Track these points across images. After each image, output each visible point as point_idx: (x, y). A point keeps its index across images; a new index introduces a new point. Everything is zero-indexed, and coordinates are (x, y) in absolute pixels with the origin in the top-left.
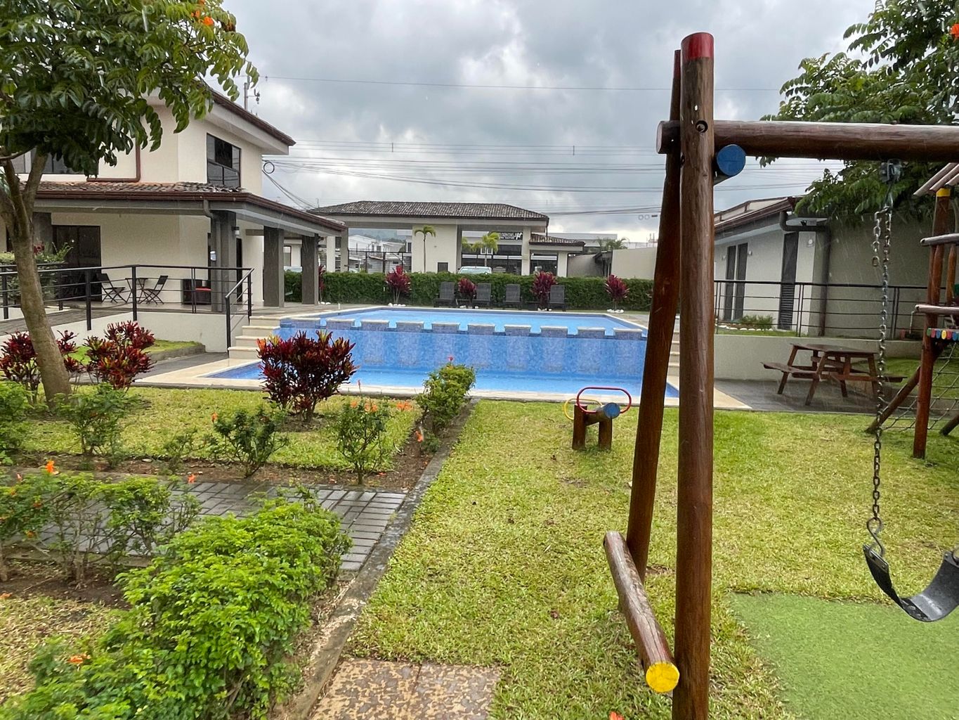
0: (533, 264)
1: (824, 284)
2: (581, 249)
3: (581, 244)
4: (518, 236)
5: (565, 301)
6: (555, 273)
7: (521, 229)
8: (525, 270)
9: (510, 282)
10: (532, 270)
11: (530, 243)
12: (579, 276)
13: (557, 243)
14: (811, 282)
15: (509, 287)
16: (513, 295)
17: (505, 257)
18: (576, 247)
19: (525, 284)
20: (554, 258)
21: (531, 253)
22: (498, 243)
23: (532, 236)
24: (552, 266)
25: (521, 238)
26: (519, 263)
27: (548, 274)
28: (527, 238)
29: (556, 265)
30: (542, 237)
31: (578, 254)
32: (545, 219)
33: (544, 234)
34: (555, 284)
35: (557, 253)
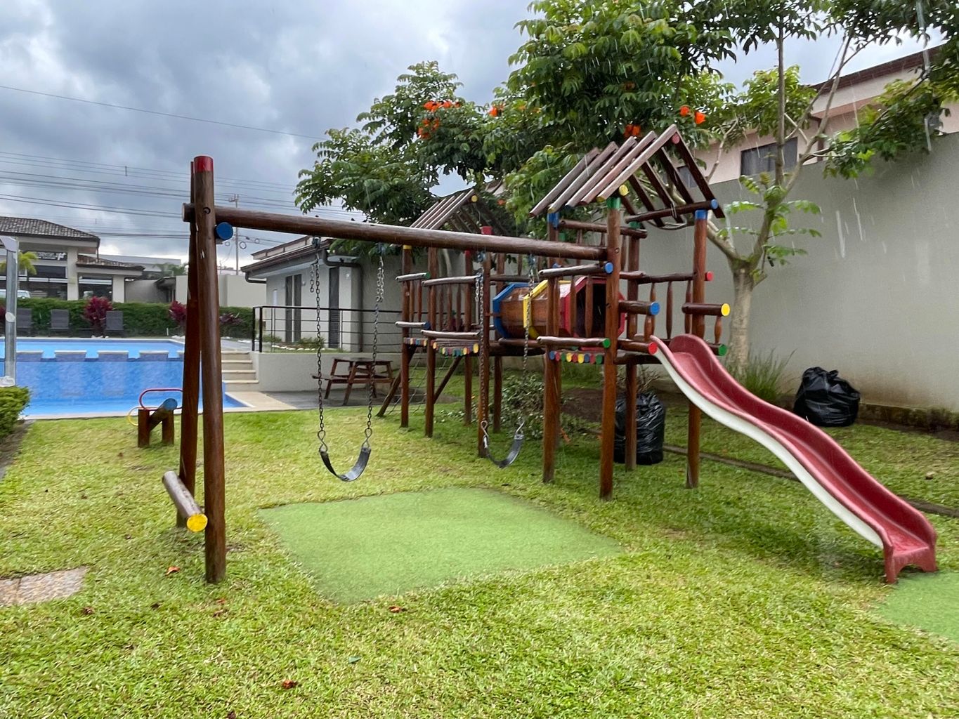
0: (82, 288)
1: (360, 310)
2: (139, 274)
3: (140, 268)
4: (60, 256)
5: (124, 327)
6: (110, 297)
7: (65, 249)
8: (73, 295)
9: (54, 308)
10: (81, 294)
11: (78, 266)
12: (140, 302)
13: (111, 266)
14: (350, 308)
15: (55, 313)
16: (62, 321)
17: (46, 280)
18: (133, 271)
19: (74, 309)
20: (108, 282)
21: (78, 276)
22: (33, 263)
23: (80, 257)
24: (107, 290)
25: (65, 259)
26: (64, 287)
27: (102, 299)
28: (72, 260)
29: (111, 290)
30: (91, 259)
31: (137, 278)
32: (96, 240)
33: (95, 256)
34: (110, 310)
35: (111, 277)
